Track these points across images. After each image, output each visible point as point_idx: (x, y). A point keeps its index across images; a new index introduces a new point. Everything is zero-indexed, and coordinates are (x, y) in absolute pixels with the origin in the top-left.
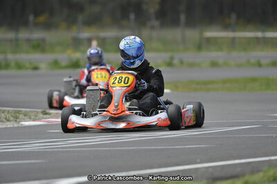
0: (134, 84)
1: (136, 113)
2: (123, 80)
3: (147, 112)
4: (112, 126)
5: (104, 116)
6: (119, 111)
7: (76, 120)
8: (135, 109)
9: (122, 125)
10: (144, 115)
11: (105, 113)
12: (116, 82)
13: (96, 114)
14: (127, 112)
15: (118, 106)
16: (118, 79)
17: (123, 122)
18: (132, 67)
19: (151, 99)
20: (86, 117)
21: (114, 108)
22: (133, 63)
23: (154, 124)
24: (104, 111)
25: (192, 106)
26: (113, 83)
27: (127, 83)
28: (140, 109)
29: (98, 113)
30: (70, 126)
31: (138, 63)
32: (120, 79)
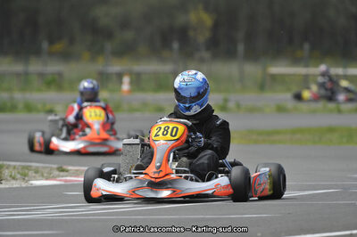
0: (185, 137)
1: (186, 178)
2: (170, 131)
3: (202, 176)
4: (151, 195)
5: (142, 181)
6: (161, 175)
7: (102, 186)
8: (185, 172)
9: (165, 193)
10: (197, 181)
11: (143, 176)
12: (160, 133)
13: (131, 178)
14: (174, 176)
15: (159, 167)
16: (162, 130)
17: (167, 188)
18: (187, 113)
19: (209, 159)
20: (117, 182)
21: (155, 170)
22: (189, 109)
23: (210, 192)
24: (142, 173)
25: (268, 169)
26: (156, 135)
27: (175, 135)
28: (192, 171)
29: (133, 176)
30: (94, 193)
31: (196, 109)
32: (166, 130)
